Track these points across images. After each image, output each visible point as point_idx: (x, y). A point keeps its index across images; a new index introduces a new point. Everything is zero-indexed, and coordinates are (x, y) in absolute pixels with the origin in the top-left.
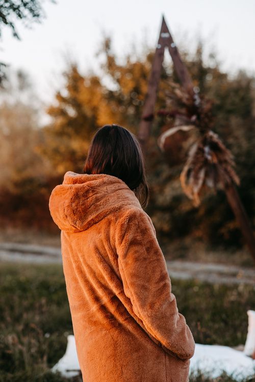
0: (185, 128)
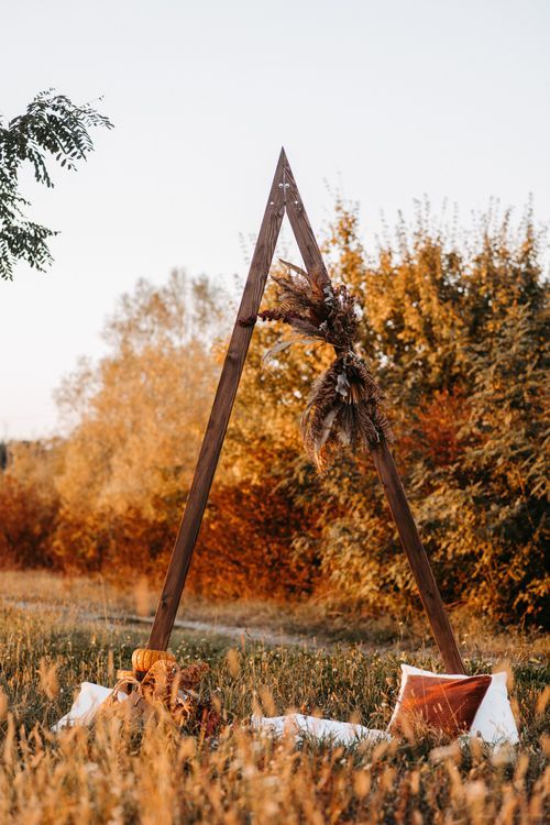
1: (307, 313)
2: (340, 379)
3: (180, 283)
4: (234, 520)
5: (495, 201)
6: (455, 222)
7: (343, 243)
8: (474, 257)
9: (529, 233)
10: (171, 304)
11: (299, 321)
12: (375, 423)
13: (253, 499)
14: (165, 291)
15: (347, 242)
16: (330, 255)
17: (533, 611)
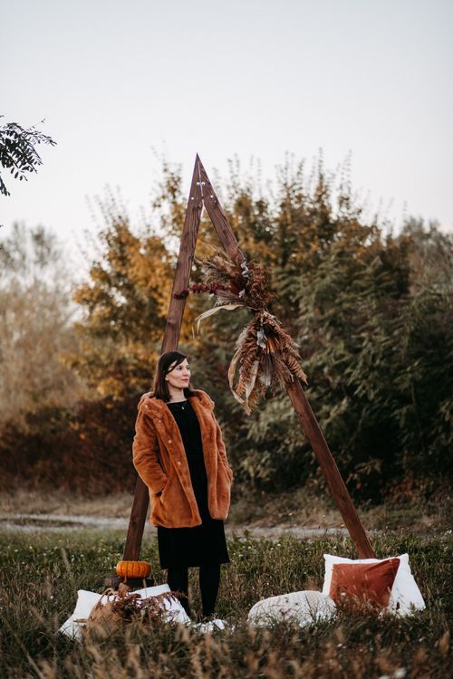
0: (230, 307)
1: (228, 285)
2: (260, 335)
3: (21, 233)
4: (100, 430)
5: (289, 155)
6: (259, 175)
7: (171, 198)
8: (279, 203)
9: (321, 177)
10: (14, 251)
11: (222, 291)
12: (289, 367)
13: (115, 411)
14: (9, 242)
15: (174, 197)
16: (162, 208)
17: (361, 487)
